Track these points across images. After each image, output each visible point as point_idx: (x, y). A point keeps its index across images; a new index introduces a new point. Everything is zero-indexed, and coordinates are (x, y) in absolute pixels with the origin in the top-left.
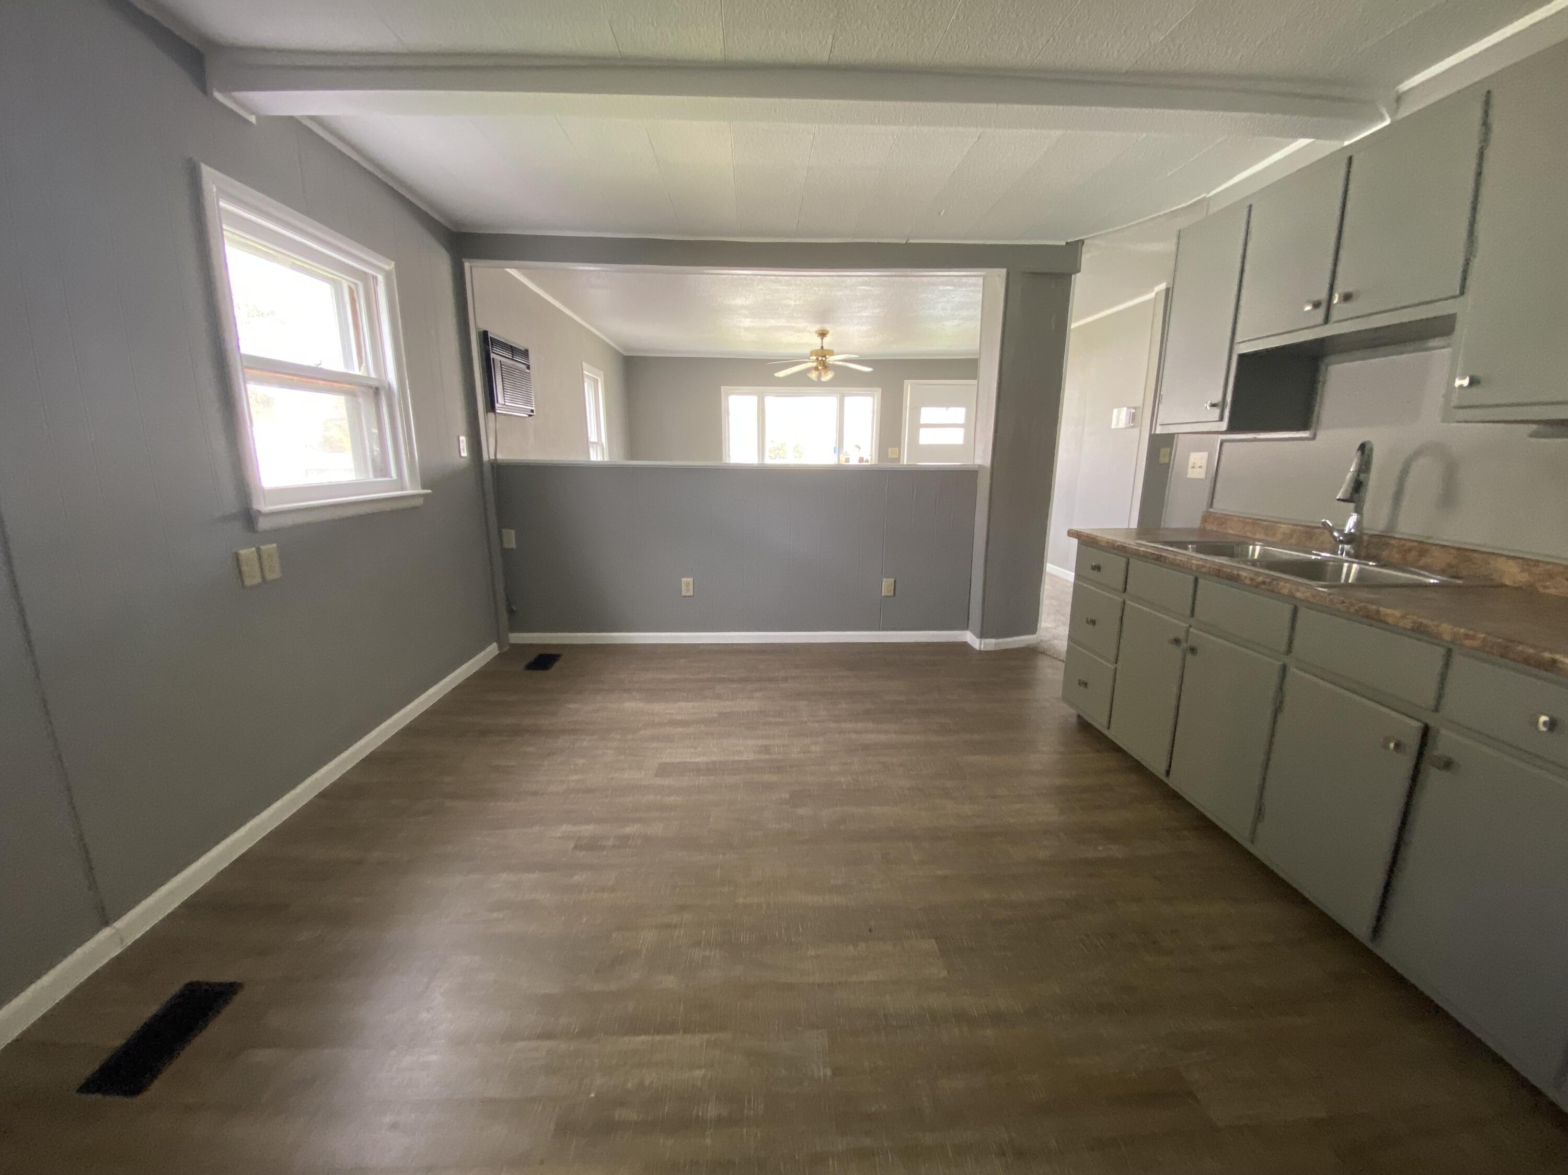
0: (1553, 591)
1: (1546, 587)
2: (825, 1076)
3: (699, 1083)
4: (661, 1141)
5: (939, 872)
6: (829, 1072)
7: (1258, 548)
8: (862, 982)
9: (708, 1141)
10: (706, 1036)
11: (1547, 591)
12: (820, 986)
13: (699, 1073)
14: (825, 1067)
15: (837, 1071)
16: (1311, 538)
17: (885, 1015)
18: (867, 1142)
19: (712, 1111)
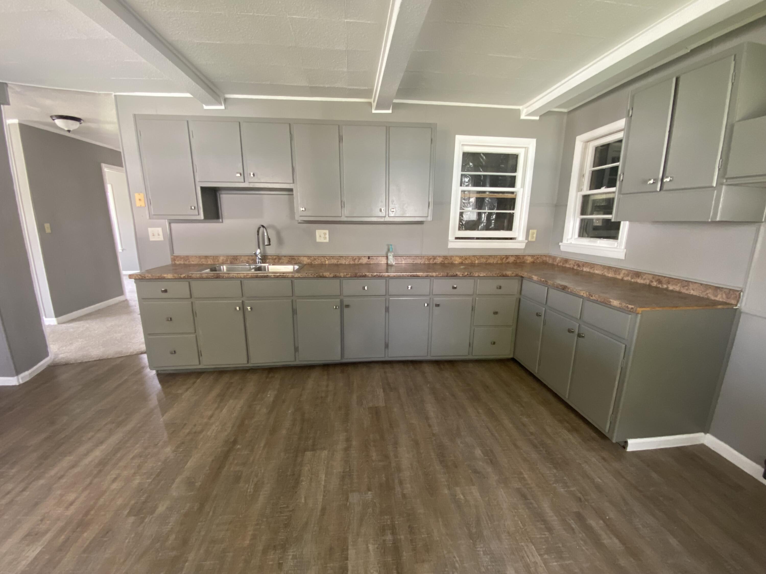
0: (317, 263)
1: (315, 262)
2: (372, 494)
3: (376, 546)
4: (405, 558)
5: (262, 445)
6: (369, 493)
7: (225, 267)
8: (325, 480)
9: (402, 537)
10: (350, 547)
11: (315, 263)
12: (324, 496)
13: (371, 547)
14: (368, 494)
15: (369, 490)
16: (236, 260)
17: (343, 472)
18: (396, 481)
19: (389, 537)
